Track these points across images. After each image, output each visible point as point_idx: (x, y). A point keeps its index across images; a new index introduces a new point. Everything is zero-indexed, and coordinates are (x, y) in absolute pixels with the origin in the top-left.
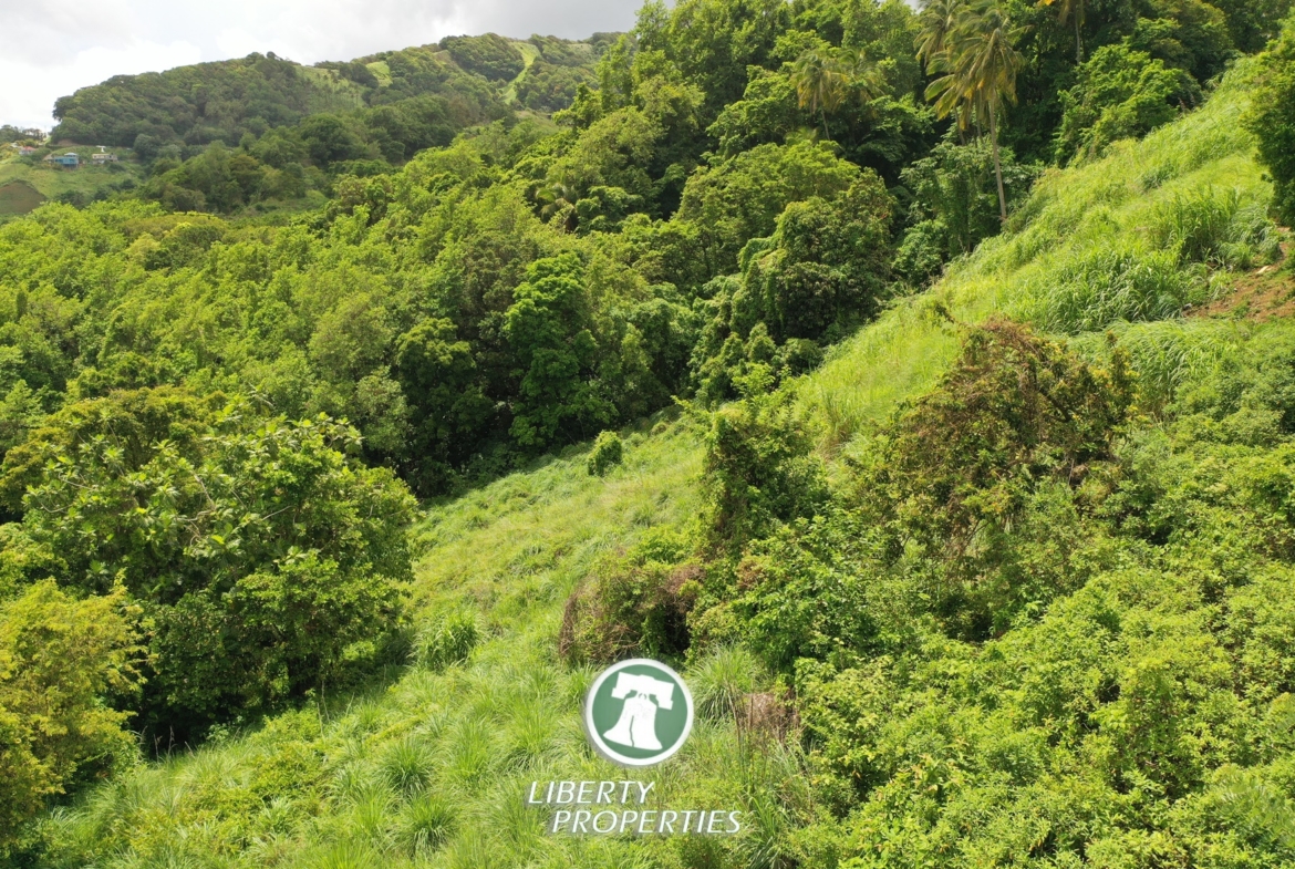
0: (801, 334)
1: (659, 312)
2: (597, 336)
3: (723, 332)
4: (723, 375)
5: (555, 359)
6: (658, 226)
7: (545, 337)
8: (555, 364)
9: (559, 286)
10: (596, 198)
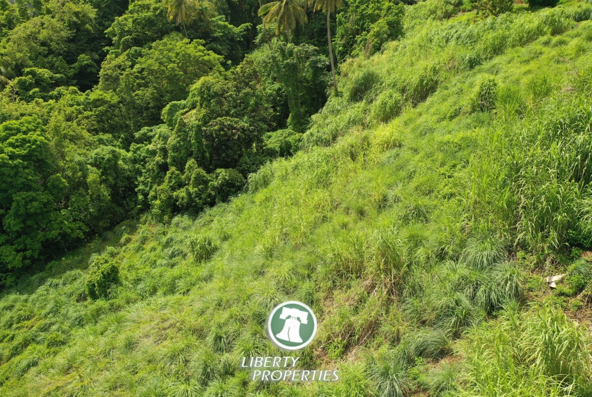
0: (225, 166)
1: (111, 156)
2: (66, 177)
3: (164, 168)
4: (170, 197)
5: (34, 199)
6: (88, 95)
7: (23, 183)
8: (35, 204)
9: (29, 142)
10: (30, 76)
